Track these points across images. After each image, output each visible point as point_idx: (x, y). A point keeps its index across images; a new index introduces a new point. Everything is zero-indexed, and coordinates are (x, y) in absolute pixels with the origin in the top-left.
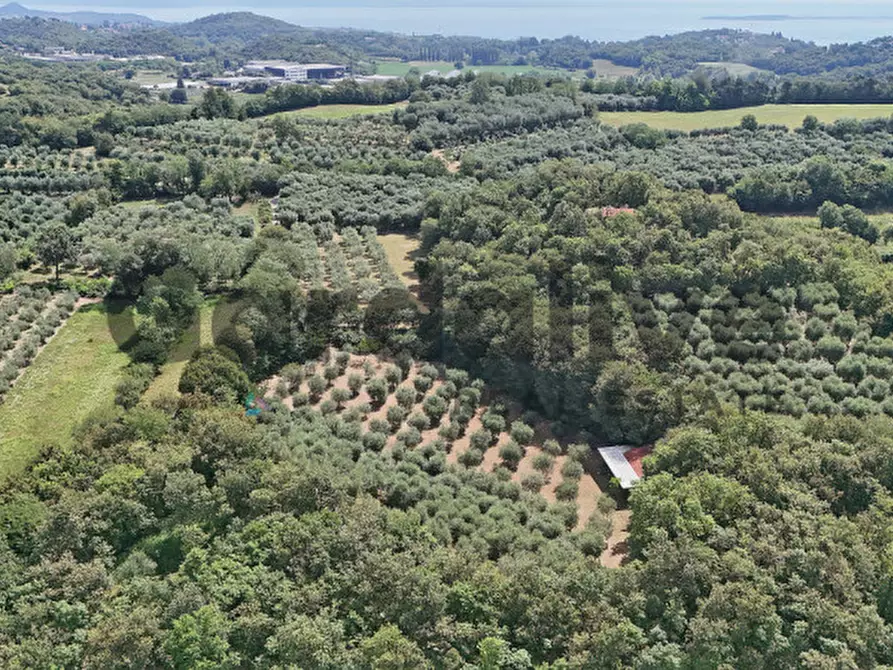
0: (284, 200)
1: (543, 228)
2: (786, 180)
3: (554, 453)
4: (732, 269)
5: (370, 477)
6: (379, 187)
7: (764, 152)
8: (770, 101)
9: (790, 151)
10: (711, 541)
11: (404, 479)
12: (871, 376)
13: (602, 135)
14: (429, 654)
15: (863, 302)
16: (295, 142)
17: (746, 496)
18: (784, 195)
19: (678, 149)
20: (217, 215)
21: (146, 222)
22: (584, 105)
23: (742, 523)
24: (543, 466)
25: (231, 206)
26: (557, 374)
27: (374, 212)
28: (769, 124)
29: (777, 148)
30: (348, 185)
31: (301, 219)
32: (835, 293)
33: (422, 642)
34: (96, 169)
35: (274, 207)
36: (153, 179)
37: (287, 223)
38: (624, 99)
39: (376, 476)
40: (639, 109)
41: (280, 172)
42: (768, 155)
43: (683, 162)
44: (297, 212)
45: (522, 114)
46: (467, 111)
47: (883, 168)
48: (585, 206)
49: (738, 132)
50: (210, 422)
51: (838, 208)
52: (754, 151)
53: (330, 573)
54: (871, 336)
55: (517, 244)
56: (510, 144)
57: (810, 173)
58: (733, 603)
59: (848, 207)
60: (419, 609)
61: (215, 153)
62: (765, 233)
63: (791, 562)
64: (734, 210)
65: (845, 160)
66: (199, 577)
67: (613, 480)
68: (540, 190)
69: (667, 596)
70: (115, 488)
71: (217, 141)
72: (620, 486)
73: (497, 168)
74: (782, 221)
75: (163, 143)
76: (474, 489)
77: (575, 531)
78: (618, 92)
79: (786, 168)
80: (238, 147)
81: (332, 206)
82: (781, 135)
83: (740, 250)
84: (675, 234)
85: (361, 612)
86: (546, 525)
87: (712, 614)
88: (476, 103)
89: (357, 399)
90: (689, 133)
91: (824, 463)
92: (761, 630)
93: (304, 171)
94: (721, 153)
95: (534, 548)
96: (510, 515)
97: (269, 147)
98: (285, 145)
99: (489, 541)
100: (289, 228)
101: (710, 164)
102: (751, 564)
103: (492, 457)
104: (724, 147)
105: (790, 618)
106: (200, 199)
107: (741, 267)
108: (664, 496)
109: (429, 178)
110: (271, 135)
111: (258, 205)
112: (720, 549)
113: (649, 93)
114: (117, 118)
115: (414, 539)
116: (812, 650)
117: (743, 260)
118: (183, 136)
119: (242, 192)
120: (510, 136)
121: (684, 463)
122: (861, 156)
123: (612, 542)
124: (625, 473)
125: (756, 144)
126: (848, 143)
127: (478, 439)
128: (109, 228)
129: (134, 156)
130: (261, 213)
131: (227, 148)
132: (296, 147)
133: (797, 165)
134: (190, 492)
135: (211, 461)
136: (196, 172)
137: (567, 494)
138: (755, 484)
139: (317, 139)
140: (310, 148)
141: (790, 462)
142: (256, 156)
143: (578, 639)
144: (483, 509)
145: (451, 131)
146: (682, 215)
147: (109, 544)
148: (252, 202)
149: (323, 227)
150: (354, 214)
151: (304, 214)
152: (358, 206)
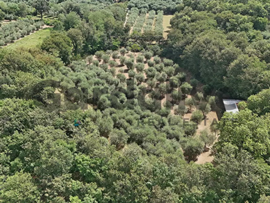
27: (165, 6)
31: (136, 6)
44: (135, 4)
81: (150, 3)
100: (130, 9)
148: (123, 2)
149: (143, 10)
150: (157, 6)
151: (137, 5)
152: (159, 3)
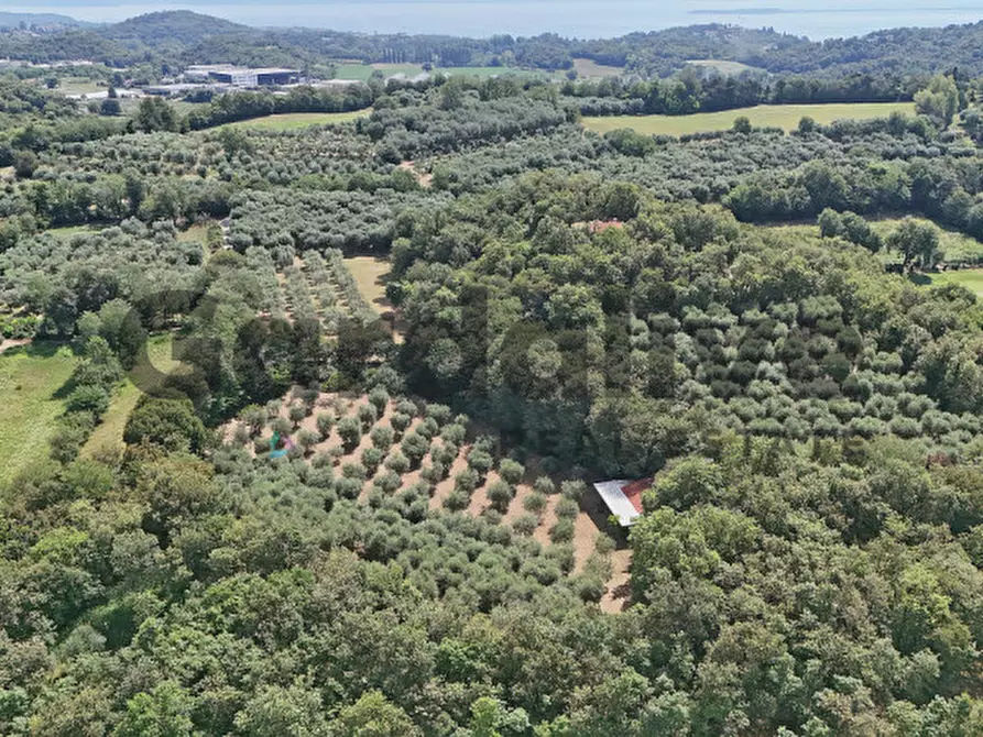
0: (236, 221)
1: (527, 245)
2: (784, 187)
3: (547, 491)
4: (729, 284)
5: (345, 528)
6: (344, 205)
7: (759, 157)
8: (764, 101)
9: (787, 155)
10: (717, 578)
11: (383, 528)
12: (878, 394)
13: (586, 142)
14: (417, 720)
15: (867, 316)
16: (246, 156)
17: (752, 527)
18: (782, 203)
19: (667, 156)
20: (161, 240)
21: (79, 251)
22: (566, 110)
23: (749, 558)
24: (535, 506)
25: (176, 230)
26: (547, 405)
27: (339, 233)
28: (763, 126)
29: (773, 153)
30: (309, 203)
31: (257, 242)
32: (838, 307)
33: (409, 708)
34: (18, 192)
35: (225, 229)
36: (85, 203)
37: (240, 247)
38: (609, 102)
39: (352, 527)
40: (624, 113)
41: (231, 191)
42: (764, 160)
43: (674, 169)
44: (252, 234)
45: (499, 121)
46: (439, 118)
47: (884, 172)
48: (570, 221)
49: (731, 137)
50: (161, 476)
51: (838, 216)
52: (749, 156)
53: (304, 637)
54: (877, 351)
55: (499, 265)
56: (487, 154)
57: (808, 178)
58: (743, 645)
59: (849, 214)
60: (405, 671)
61: (155, 171)
62: (764, 246)
63: (802, 597)
64: (729, 220)
65: (843, 164)
66: (155, 649)
67: (611, 519)
68: (521, 205)
69: (673, 640)
70: (54, 554)
71: (157, 157)
72: (619, 524)
73: (473, 181)
74: (781, 231)
75: (95, 160)
76: (461, 535)
77: (572, 576)
78: (601, 95)
79: (784, 173)
80: (182, 163)
81: (292, 227)
82: (776, 138)
83: (736, 264)
84: (668, 249)
85: (340, 678)
86: (541, 571)
87: (721, 658)
88: (447, 110)
89: (328, 441)
90: (678, 138)
91: (833, 490)
92: (772, 672)
93: (259, 189)
94: (714, 160)
95: (529, 597)
96: (501, 562)
97: (217, 163)
98: (235, 161)
99: (479, 592)
100: (242, 252)
101: (702, 171)
102: (760, 601)
103: (480, 498)
104: (717, 153)
105: (803, 656)
106: (140, 224)
107: (739, 282)
108: (665, 533)
109: (400, 194)
110: (218, 149)
111: (205, 229)
112: (727, 587)
113: (635, 95)
114: (39, 134)
115: (396, 594)
116: (826, 689)
117: (740, 273)
118: (117, 153)
119: (188, 213)
120: (487, 145)
121: (686, 496)
122: (860, 159)
123: (612, 585)
124: (624, 509)
125: (751, 148)
126: (847, 146)
127: (464, 480)
128: (35, 259)
129: (61, 176)
130: (210, 237)
131: (169, 165)
132: (248, 162)
133: (794, 171)
134: (141, 554)
135: (164, 519)
136: (135, 192)
137: (561, 536)
138: (761, 515)
139: (272, 153)
140: (262, 162)
141: (796, 490)
142: (203, 173)
143: (579, 693)
144: (472, 557)
145: (421, 141)
146: (675, 228)
147: (50, 618)
148: (200, 225)
149: (282, 251)
150: (317, 236)
151: (259, 237)
152: (321, 226)
